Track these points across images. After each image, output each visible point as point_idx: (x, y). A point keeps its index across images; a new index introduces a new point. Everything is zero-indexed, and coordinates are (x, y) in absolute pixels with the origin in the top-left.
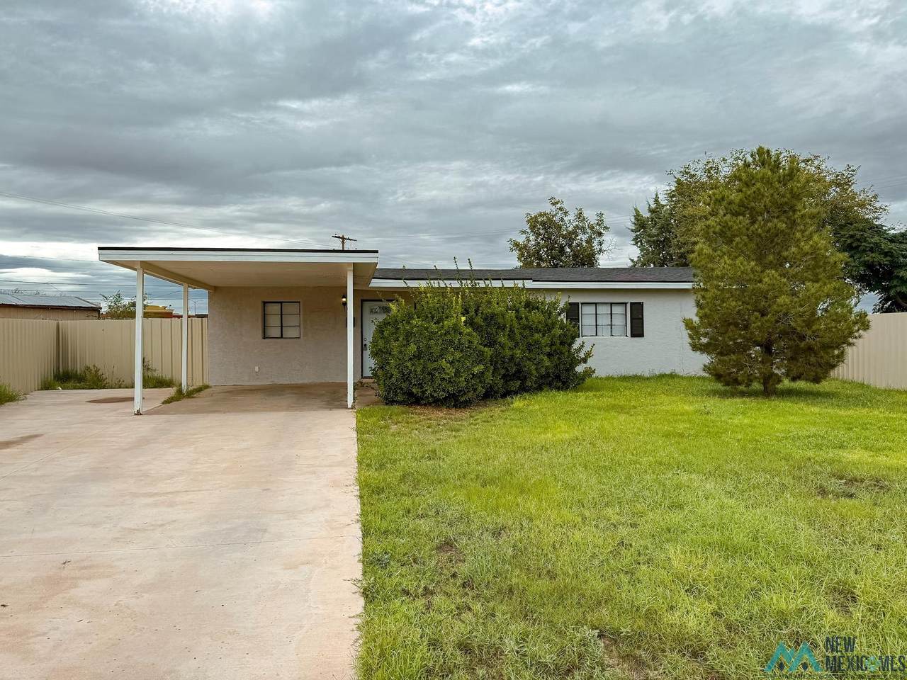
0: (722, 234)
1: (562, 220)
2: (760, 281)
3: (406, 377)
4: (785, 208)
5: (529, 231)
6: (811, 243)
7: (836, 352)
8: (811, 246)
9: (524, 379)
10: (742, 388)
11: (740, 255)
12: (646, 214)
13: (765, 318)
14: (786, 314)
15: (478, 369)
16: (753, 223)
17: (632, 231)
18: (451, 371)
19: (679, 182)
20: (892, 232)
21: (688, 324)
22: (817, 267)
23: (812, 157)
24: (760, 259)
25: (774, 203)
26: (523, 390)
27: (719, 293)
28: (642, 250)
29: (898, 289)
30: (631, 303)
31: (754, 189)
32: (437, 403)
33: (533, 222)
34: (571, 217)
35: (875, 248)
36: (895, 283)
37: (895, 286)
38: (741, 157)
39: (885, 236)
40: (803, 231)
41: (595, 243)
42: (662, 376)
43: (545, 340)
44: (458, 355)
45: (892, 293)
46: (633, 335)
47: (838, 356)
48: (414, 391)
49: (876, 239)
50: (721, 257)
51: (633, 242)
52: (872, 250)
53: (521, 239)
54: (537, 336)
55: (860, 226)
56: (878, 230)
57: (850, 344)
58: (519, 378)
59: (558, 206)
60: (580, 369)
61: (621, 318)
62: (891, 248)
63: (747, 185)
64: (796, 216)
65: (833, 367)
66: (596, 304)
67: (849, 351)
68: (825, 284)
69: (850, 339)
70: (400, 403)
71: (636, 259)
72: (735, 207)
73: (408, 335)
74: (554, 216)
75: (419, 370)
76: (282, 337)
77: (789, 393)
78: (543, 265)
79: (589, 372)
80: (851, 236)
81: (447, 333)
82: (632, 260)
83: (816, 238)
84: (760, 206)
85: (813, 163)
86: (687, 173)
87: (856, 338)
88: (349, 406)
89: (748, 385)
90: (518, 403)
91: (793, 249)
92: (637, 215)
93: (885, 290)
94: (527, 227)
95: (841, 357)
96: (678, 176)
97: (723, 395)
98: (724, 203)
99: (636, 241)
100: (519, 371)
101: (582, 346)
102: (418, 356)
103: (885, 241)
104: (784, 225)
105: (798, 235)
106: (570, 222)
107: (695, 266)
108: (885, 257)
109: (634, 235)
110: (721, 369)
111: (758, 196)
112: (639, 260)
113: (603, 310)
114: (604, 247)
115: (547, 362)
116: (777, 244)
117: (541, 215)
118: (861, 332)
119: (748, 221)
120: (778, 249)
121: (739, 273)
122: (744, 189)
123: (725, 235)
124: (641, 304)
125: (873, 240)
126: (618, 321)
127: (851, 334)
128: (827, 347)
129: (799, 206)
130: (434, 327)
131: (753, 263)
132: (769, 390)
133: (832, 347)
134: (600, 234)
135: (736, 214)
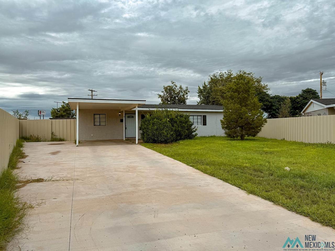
0: (230, 97)
1: (175, 88)
2: (241, 110)
3: (154, 135)
4: (247, 91)
5: (165, 92)
6: (253, 100)
7: (259, 128)
8: (253, 101)
9: (181, 136)
10: (235, 138)
11: (235, 103)
12: (202, 88)
13: (242, 120)
14: (247, 119)
15: (172, 133)
16: (239, 94)
17: (198, 93)
18: (166, 133)
19: (211, 78)
20: (271, 96)
21: (221, 121)
22: (254, 107)
23: (250, 73)
24: (240, 104)
25: (244, 89)
26: (181, 139)
27: (230, 113)
28: (201, 99)
29: (273, 112)
30: (203, 116)
31: (239, 86)
32: (161, 142)
33: (166, 89)
34: (178, 87)
35: (267, 101)
36: (272, 110)
37: (272, 111)
38: (230, 72)
39: (270, 97)
40: (251, 97)
41: (185, 96)
42: (211, 137)
43: (186, 126)
44: (167, 129)
45: (271, 113)
46: (204, 125)
47: (260, 129)
48: (155, 139)
49: (267, 98)
50: (231, 103)
51: (198, 97)
52: (266, 101)
53: (162, 94)
54: (184, 124)
55: (263, 94)
56: (268, 95)
57: (262, 126)
58: (179, 136)
59: (174, 84)
60: (194, 134)
61: (200, 120)
62: (271, 101)
63: (237, 84)
64: (250, 93)
65: (258, 132)
66: (193, 115)
67: (262, 128)
68: (256, 111)
69: (262, 125)
70: (151, 142)
71: (199, 102)
72: (234, 90)
73: (153, 124)
74: (172, 87)
75: (157, 133)
76: (100, 125)
77: (247, 140)
78: (169, 103)
79: (196, 135)
80: (261, 97)
81: (164, 123)
82: (198, 102)
83: (254, 99)
84: (241, 90)
85: (250, 74)
86: (214, 76)
87: (264, 125)
88: (137, 144)
89: (237, 138)
90: (181, 142)
91: (249, 102)
92: (200, 89)
93: (270, 112)
94: (164, 90)
95: (260, 130)
96: (212, 77)
97: (231, 140)
98: (231, 89)
99: (199, 96)
100: (179, 134)
101: (195, 127)
102: (157, 130)
103: (269, 99)
104: (247, 96)
105: (250, 98)
106: (177, 89)
107: (224, 106)
108: (270, 103)
109: (198, 94)
110: (230, 133)
111: (240, 87)
112: (200, 102)
113: (195, 117)
114: (188, 97)
115: (187, 132)
116: (245, 100)
117: (168, 86)
118: (265, 123)
119: (237, 94)
120: (245, 101)
121: (236, 108)
122: (237, 86)
123: (232, 98)
124: (205, 116)
125: (266, 98)
126: (199, 121)
127: (262, 124)
128: (257, 127)
129: (250, 91)
130: (160, 122)
131: (239, 105)
132: (242, 139)
133: (258, 127)
134: (187, 93)
135: (235, 92)
